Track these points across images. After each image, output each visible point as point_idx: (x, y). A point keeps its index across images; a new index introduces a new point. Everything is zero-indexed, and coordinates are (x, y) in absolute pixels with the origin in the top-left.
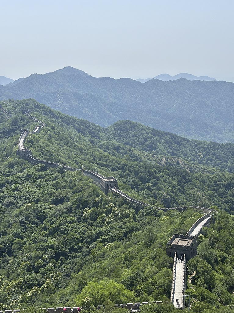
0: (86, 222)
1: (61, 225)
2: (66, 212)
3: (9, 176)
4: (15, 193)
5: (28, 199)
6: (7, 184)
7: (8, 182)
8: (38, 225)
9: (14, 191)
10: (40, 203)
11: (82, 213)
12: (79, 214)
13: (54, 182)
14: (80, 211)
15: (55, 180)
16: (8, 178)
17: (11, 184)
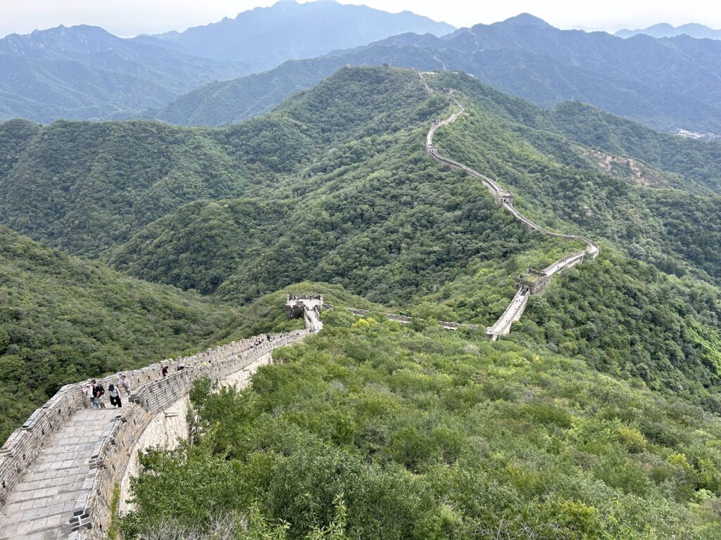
0: (472, 234)
1: (447, 233)
2: (454, 221)
3: (411, 172)
4: (413, 192)
5: (423, 201)
6: (407, 182)
7: (408, 179)
8: (427, 229)
9: (412, 189)
10: (434, 207)
11: (470, 225)
12: (467, 225)
13: (453, 186)
14: (469, 222)
15: (453, 184)
16: (410, 175)
17: (411, 181)
